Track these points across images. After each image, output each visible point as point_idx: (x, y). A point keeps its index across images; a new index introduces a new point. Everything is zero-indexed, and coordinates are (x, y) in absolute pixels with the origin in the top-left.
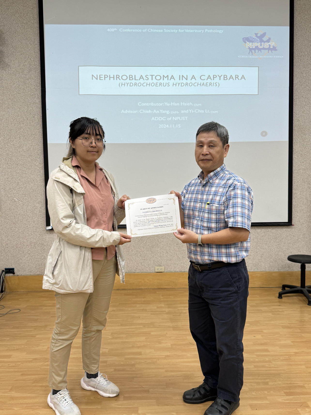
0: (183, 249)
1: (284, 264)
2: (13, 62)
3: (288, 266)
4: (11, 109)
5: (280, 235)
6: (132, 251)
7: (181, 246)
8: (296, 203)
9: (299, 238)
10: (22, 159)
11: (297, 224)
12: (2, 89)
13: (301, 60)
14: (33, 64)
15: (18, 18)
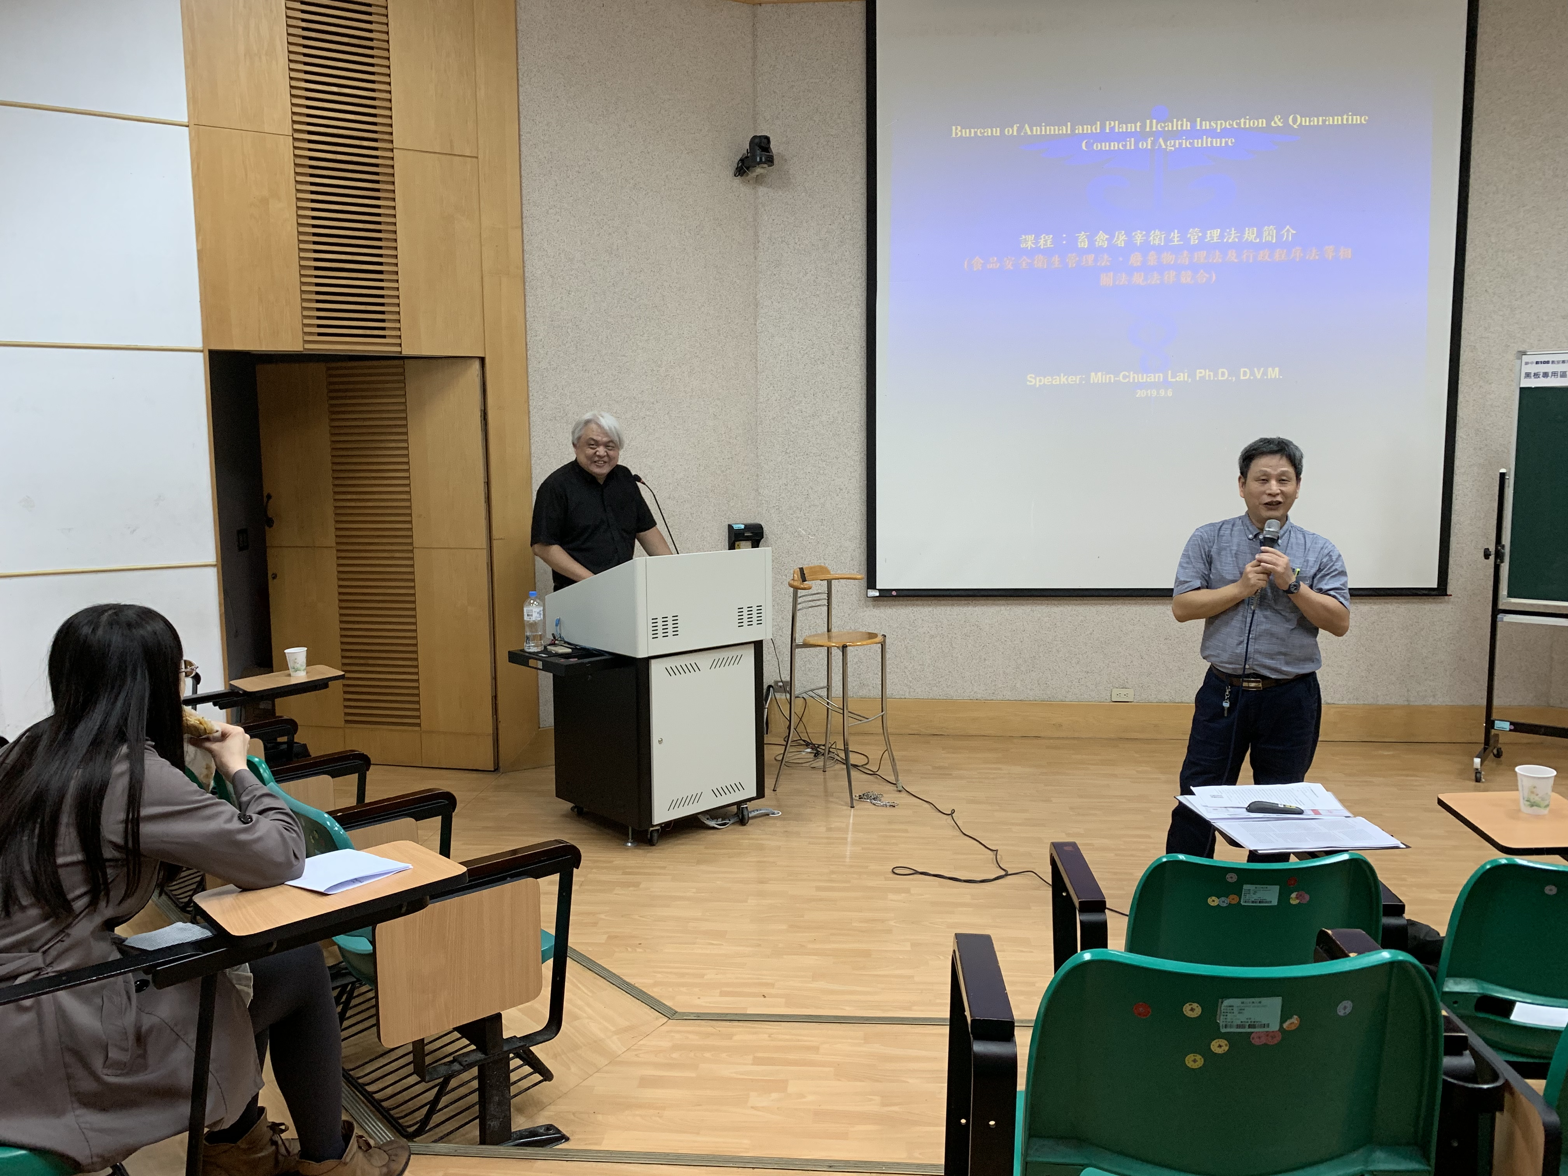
0: (1180, 650)
1: (1424, 688)
2: (805, 224)
3: (1432, 694)
4: (797, 330)
5: (1415, 620)
6: (1058, 651)
7: (1175, 642)
8: (1458, 546)
9: (1463, 627)
10: (818, 441)
11: (1460, 596)
12: (781, 285)
13: (1486, 204)
14: (850, 227)
15: (820, 124)
